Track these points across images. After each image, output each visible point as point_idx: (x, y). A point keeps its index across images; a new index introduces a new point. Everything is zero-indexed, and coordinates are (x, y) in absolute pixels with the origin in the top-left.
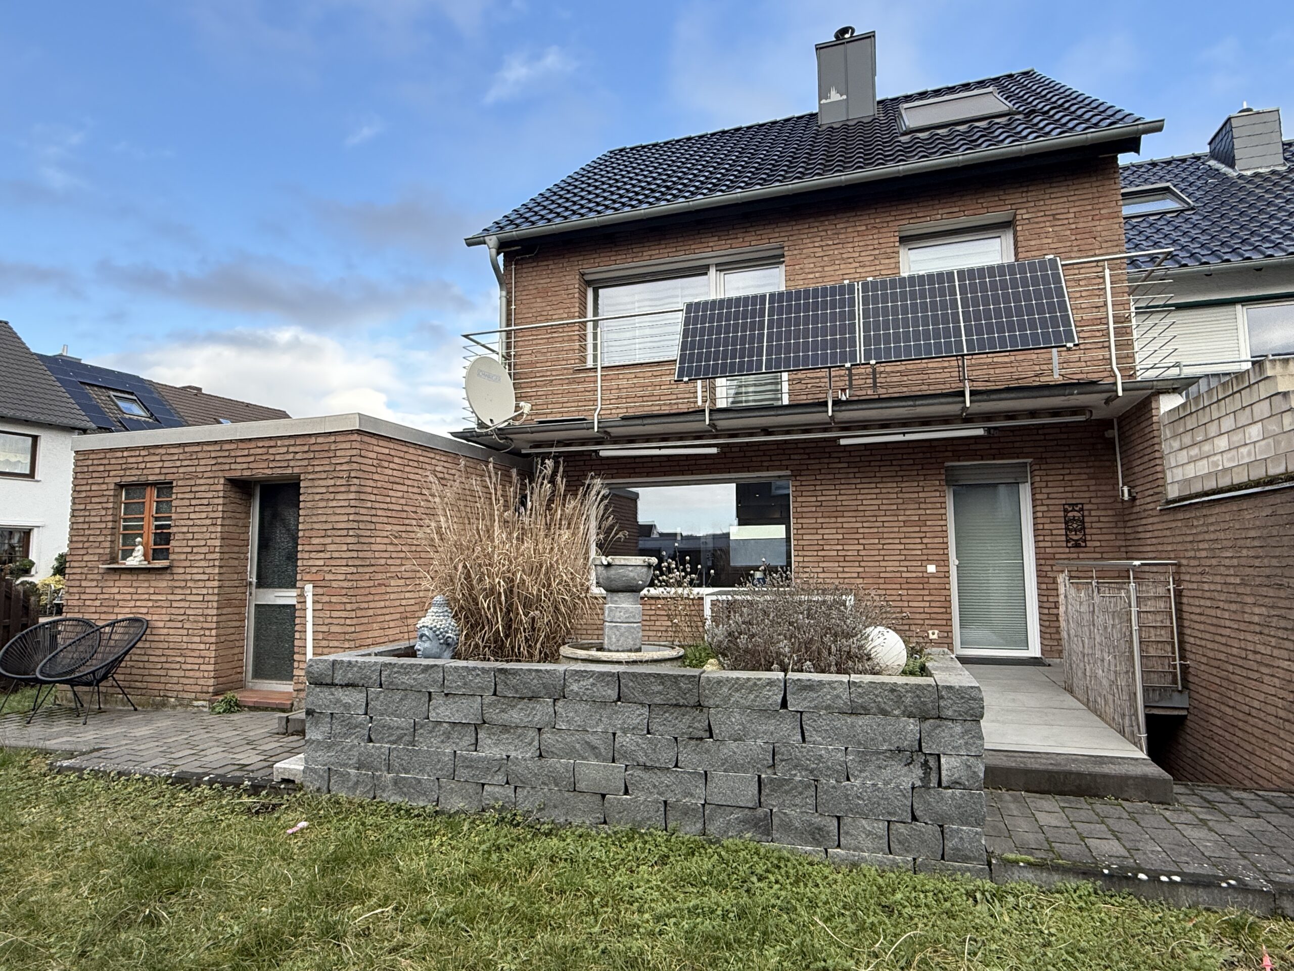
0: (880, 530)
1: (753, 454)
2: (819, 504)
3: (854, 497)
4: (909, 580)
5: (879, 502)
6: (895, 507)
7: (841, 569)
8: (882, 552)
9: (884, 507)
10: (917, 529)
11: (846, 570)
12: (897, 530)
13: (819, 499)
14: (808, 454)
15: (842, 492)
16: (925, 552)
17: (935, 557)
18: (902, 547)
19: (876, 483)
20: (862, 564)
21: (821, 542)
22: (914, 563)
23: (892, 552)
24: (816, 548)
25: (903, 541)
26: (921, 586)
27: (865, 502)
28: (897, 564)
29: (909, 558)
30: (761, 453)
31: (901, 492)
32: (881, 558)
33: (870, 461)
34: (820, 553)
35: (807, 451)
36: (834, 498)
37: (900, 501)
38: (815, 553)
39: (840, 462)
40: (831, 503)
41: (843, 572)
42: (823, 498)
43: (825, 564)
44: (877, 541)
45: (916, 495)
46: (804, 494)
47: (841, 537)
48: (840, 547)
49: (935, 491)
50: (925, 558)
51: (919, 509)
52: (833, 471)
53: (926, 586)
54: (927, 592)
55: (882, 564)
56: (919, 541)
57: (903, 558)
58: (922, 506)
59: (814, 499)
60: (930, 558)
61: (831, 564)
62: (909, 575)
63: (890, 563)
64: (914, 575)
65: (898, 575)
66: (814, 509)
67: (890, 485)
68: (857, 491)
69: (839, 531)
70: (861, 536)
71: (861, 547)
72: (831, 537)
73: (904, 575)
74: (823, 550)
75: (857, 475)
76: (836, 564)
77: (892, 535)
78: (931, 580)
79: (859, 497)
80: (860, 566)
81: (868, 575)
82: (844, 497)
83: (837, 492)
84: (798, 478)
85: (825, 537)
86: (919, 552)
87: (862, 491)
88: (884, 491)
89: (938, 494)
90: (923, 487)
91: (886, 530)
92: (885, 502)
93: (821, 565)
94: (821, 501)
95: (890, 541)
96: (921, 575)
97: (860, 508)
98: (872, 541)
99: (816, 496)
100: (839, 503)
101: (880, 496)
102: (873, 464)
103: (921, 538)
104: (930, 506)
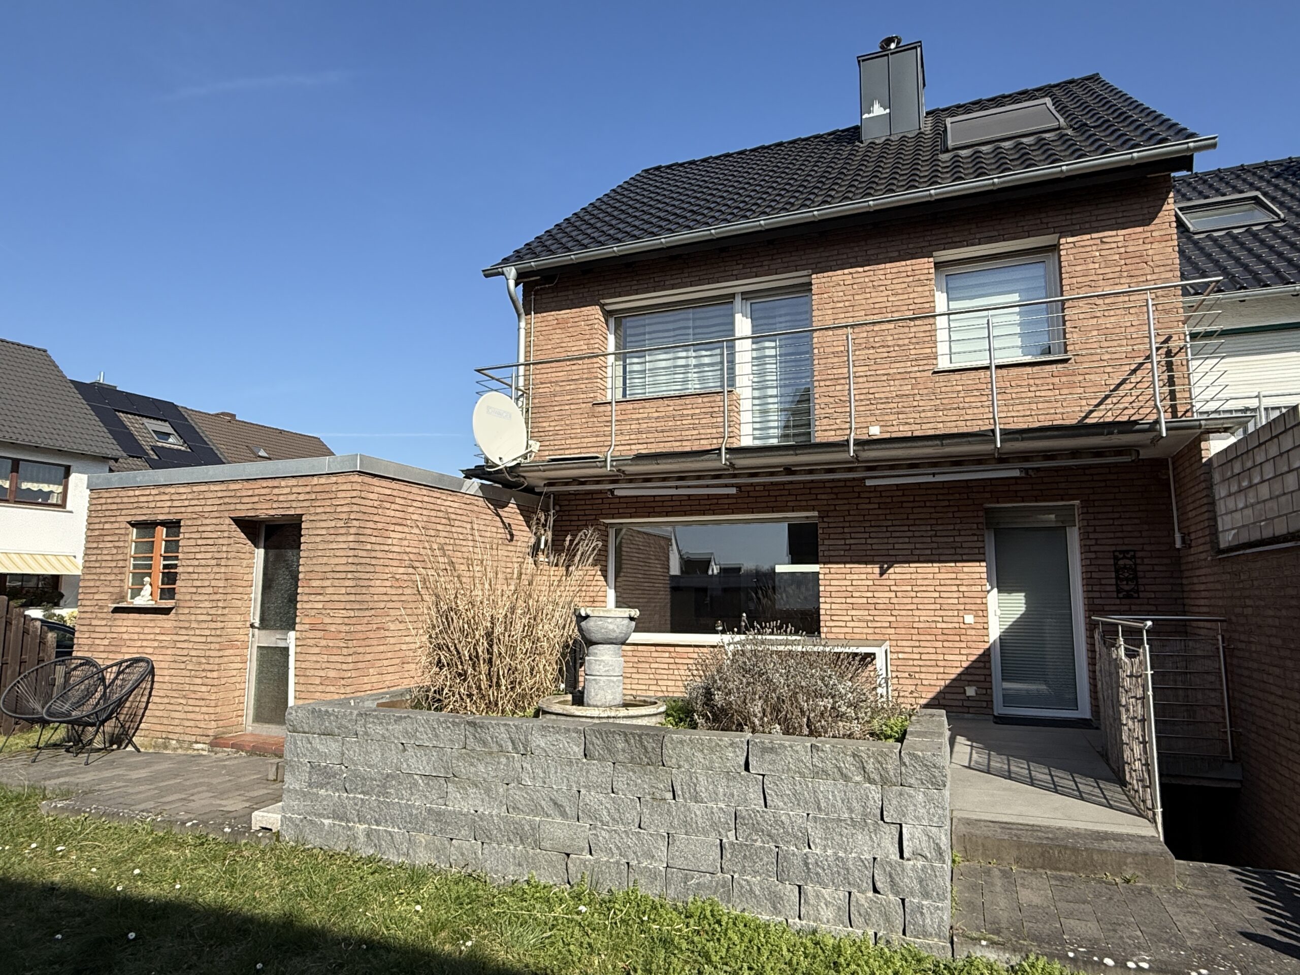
0: (913, 576)
1: (777, 493)
2: (848, 547)
3: (886, 540)
4: (945, 631)
5: (912, 546)
6: (929, 552)
7: (871, 618)
8: (915, 600)
9: (917, 552)
10: (954, 576)
11: (876, 618)
12: (931, 576)
13: (848, 542)
14: (836, 494)
15: (872, 535)
16: (962, 600)
17: (973, 607)
18: (937, 595)
19: (909, 526)
20: (894, 613)
21: (849, 589)
22: (950, 613)
23: (926, 601)
24: (844, 594)
25: (938, 588)
26: (957, 638)
27: (897, 546)
28: (932, 613)
29: (945, 607)
30: (786, 492)
31: (936, 536)
32: (914, 607)
33: (902, 502)
34: (849, 600)
35: (835, 490)
36: (863, 541)
37: (935, 545)
38: (843, 600)
39: (869, 503)
40: (860, 547)
41: (874, 621)
42: (852, 541)
43: (854, 613)
44: (909, 588)
45: (952, 539)
46: (832, 536)
47: (871, 583)
48: (870, 594)
49: (974, 535)
50: (962, 607)
51: (956, 554)
52: (863, 513)
53: (963, 638)
54: (963, 645)
55: (916, 613)
56: (955, 588)
57: (938, 607)
58: (959, 551)
59: (842, 542)
60: (968, 607)
61: (861, 612)
62: (944, 625)
63: (924, 613)
64: (950, 626)
65: (933, 625)
66: (842, 553)
67: (924, 528)
68: (888, 534)
69: (869, 577)
70: (893, 583)
71: (893, 595)
72: (859, 583)
73: (939, 625)
74: (852, 597)
75: (888, 517)
76: (866, 613)
77: (926, 582)
78: (969, 632)
79: (891, 540)
80: (892, 615)
81: (901, 625)
82: (875, 541)
83: (867, 535)
84: (825, 520)
85: (854, 583)
86: (956, 601)
87: (894, 534)
88: (916, 534)
89: (976, 538)
90: (959, 530)
91: (920, 576)
92: (918, 546)
93: (850, 613)
94: (850, 545)
95: (924, 588)
96: (957, 625)
97: (891, 552)
98: (904, 588)
99: (845, 539)
100: (869, 547)
101: (912, 540)
102: (905, 505)
103: (958, 585)
104: (966, 551)
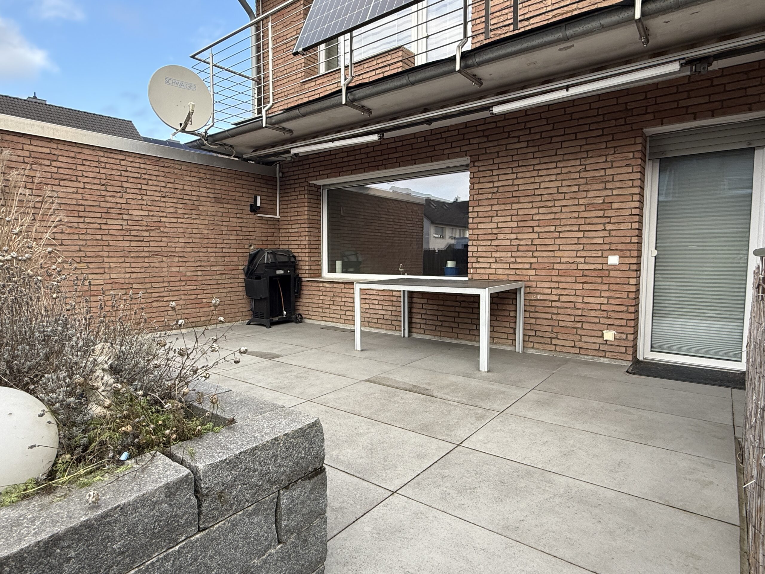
0: (557, 216)
1: (435, 142)
2: (496, 190)
3: (532, 180)
4: (586, 273)
5: (559, 184)
6: (576, 189)
7: (513, 260)
8: (558, 241)
9: (564, 190)
10: (601, 213)
11: (519, 260)
12: (576, 215)
13: (496, 184)
14: (487, 136)
15: (519, 175)
16: (607, 240)
17: (620, 247)
18: (581, 235)
19: (557, 162)
20: (536, 254)
21: (495, 231)
22: (594, 254)
23: (569, 241)
24: (490, 237)
25: (582, 228)
26: (599, 280)
27: (543, 185)
28: (574, 254)
29: (587, 247)
30: (443, 141)
31: (585, 170)
32: (556, 247)
33: (551, 137)
34: (494, 243)
35: (486, 133)
36: (510, 182)
37: (583, 181)
38: (489, 243)
39: (519, 142)
40: (507, 189)
41: (516, 262)
42: (500, 184)
43: (498, 254)
44: (553, 229)
45: (602, 173)
46: (482, 180)
47: (515, 225)
48: (513, 236)
49: (627, 165)
50: (607, 247)
51: (606, 189)
52: (511, 153)
53: (605, 280)
54: (606, 287)
55: (558, 254)
56: (601, 227)
57: (581, 247)
58: (610, 185)
59: (491, 185)
60: (613, 247)
61: (504, 254)
62: (586, 267)
63: (566, 254)
64: (592, 267)
65: (574, 266)
66: (490, 196)
67: (572, 163)
68: (535, 174)
69: (514, 218)
70: (536, 224)
71: (536, 236)
72: (505, 225)
73: (580, 267)
74: (497, 239)
75: (536, 155)
76: (509, 254)
77: (570, 222)
78: (614, 274)
79: (537, 180)
80: (533, 257)
81: (542, 266)
82: (521, 181)
83: (514, 176)
84: (476, 164)
85: (500, 225)
86: (600, 241)
87: (541, 173)
88: (564, 170)
89: (630, 169)
90: (612, 162)
91: (564, 215)
92: (565, 183)
93: (494, 255)
94: (498, 187)
95: (568, 228)
96: (600, 267)
97: (537, 192)
98: (547, 229)
99: (493, 182)
100: (516, 188)
101: (560, 177)
102: (554, 140)
103: (604, 224)
104: (618, 185)
